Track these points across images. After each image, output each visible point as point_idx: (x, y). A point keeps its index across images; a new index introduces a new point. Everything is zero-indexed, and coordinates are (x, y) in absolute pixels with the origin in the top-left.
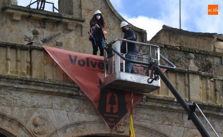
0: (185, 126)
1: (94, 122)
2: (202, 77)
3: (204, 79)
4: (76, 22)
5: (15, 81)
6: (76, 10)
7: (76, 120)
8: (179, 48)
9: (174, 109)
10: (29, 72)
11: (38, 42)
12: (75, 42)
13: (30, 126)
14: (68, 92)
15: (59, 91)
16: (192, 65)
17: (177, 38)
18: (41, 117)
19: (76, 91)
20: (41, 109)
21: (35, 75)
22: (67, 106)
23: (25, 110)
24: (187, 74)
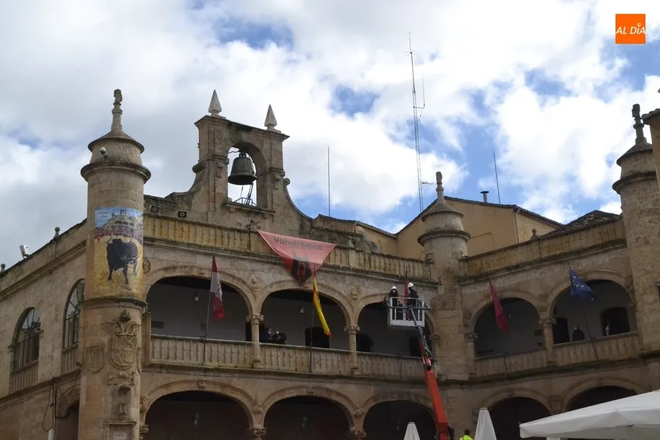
0: (346, 283)
1: (290, 281)
2: (356, 251)
3: (358, 253)
4: (269, 213)
6: (269, 205)
9: (340, 273)
10: (249, 248)
11: (254, 228)
13: (249, 283)
14: (274, 261)
15: (268, 260)
18: (257, 278)
19: (279, 260)
20: (256, 272)
21: (253, 249)
22: (273, 270)
23: (247, 273)
24: (347, 249)
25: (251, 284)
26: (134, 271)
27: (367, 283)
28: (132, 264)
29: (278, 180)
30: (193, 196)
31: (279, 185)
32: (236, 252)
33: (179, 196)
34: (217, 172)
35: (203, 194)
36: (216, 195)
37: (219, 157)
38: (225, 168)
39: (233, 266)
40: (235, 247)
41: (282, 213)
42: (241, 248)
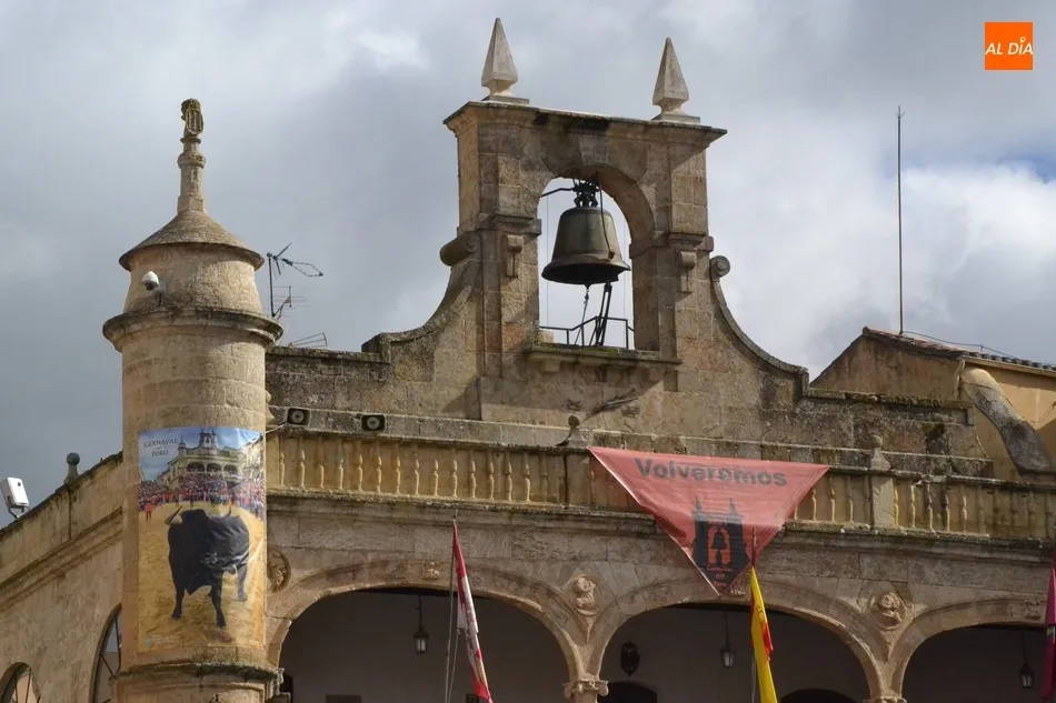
0: (864, 577)
1: (687, 580)
2: (898, 480)
3: (904, 484)
4: (664, 366)
5: (538, 516)
6: (663, 342)
7: (651, 579)
9: (841, 548)
10: (564, 497)
11: (577, 440)
12: (664, 404)
13: (566, 593)
14: (636, 528)
15: (618, 528)
16: (877, 457)
17: (889, 358)
19: (649, 526)
20: (586, 562)
21: (575, 501)
22: (636, 555)
23: (558, 567)
24: (867, 478)
25: (572, 596)
26: (241, 590)
27: (930, 572)
28: (233, 572)
29: (689, 267)
30: (436, 338)
31: (696, 281)
32: (525, 513)
33: (396, 342)
34: (505, 265)
35: (464, 330)
36: (503, 328)
37: (512, 220)
38: (528, 247)
39: (518, 551)
40: (523, 498)
41: (703, 363)
42: (541, 499)
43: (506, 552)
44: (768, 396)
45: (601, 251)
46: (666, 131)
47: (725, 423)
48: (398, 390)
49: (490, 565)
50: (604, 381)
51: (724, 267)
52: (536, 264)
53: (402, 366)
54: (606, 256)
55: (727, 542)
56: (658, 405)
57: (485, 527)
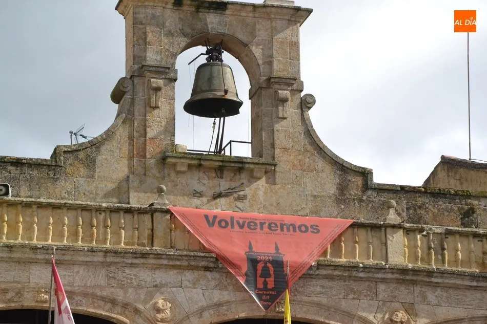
0: (379, 299)
1: (241, 301)
2: (407, 231)
3: (411, 234)
4: (264, 167)
5: (127, 255)
6: (266, 151)
7: (215, 300)
8: (423, 190)
9: (361, 278)
10: (150, 242)
11: (162, 202)
13: (149, 312)
14: (203, 263)
15: (189, 263)
16: (391, 215)
18: (166, 300)
19: (213, 262)
20: (165, 289)
21: (158, 245)
22: (203, 282)
23: (143, 292)
24: (383, 229)
25: (153, 313)
29: (284, 101)
30: (98, 149)
31: (290, 110)
32: (116, 253)
33: (68, 152)
34: (149, 99)
35: (119, 143)
36: (148, 142)
37: (154, 69)
38: (168, 88)
39: (112, 281)
40: (120, 243)
41: (294, 165)
42: (133, 244)
43: (102, 282)
44: (343, 188)
45: (220, 90)
46: (268, 9)
47: (310, 206)
48: (67, 184)
49: (90, 291)
50: (222, 178)
51: (310, 100)
52: (173, 99)
53: (71, 168)
54: (223, 93)
55: (272, 272)
56: (261, 193)
57: (86, 263)
